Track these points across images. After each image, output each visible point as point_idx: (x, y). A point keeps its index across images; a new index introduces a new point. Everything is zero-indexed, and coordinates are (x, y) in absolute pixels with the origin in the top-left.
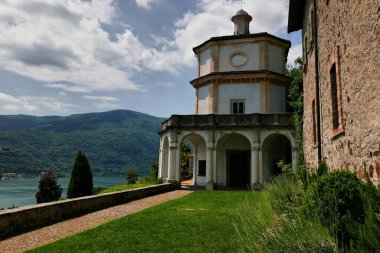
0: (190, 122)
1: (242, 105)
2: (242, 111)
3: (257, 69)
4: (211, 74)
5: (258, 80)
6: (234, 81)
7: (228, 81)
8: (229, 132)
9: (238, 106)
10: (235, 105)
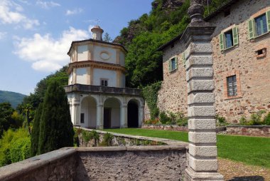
0: (88, 89)
1: (106, 82)
2: (106, 85)
3: (115, 63)
4: (89, 61)
5: (116, 69)
6: (103, 68)
7: (100, 67)
8: (110, 97)
9: (104, 82)
10: (102, 82)
